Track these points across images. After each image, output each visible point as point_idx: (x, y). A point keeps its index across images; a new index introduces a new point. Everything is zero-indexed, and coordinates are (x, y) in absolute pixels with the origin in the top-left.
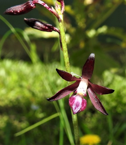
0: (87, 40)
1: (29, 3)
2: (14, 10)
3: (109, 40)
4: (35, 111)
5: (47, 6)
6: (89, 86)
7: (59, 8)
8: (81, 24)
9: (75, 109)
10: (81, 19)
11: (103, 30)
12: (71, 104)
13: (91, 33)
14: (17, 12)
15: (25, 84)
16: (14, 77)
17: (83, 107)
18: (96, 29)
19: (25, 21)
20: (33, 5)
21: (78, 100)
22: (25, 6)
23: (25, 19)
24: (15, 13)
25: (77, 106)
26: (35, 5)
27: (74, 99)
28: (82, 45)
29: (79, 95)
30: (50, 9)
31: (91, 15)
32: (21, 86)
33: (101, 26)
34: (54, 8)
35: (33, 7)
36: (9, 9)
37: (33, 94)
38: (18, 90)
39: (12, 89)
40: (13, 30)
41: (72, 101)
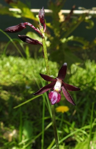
0: (61, 44)
1: (21, 24)
2: (11, 29)
3: (75, 45)
4: (28, 90)
5: (34, 27)
6: (63, 85)
7: (43, 29)
8: (57, 34)
9: (53, 101)
10: (57, 31)
11: (71, 38)
12: (50, 97)
13: (64, 40)
14: (13, 31)
15: (21, 72)
16: (15, 67)
17: (59, 100)
18: (67, 38)
19: (19, 36)
20: (24, 26)
21: (55, 94)
22: (18, 27)
23: (19, 35)
24: (12, 32)
25: (54, 99)
26: (25, 26)
27: (52, 94)
28: (58, 48)
29: (56, 91)
30: (36, 29)
31: (63, 29)
32: (19, 73)
33: (70, 36)
34: (39, 29)
35: (24, 27)
36: (7, 28)
37: (27, 79)
38: (17, 76)
39: (14, 75)
40: (11, 40)
41: (51, 96)
